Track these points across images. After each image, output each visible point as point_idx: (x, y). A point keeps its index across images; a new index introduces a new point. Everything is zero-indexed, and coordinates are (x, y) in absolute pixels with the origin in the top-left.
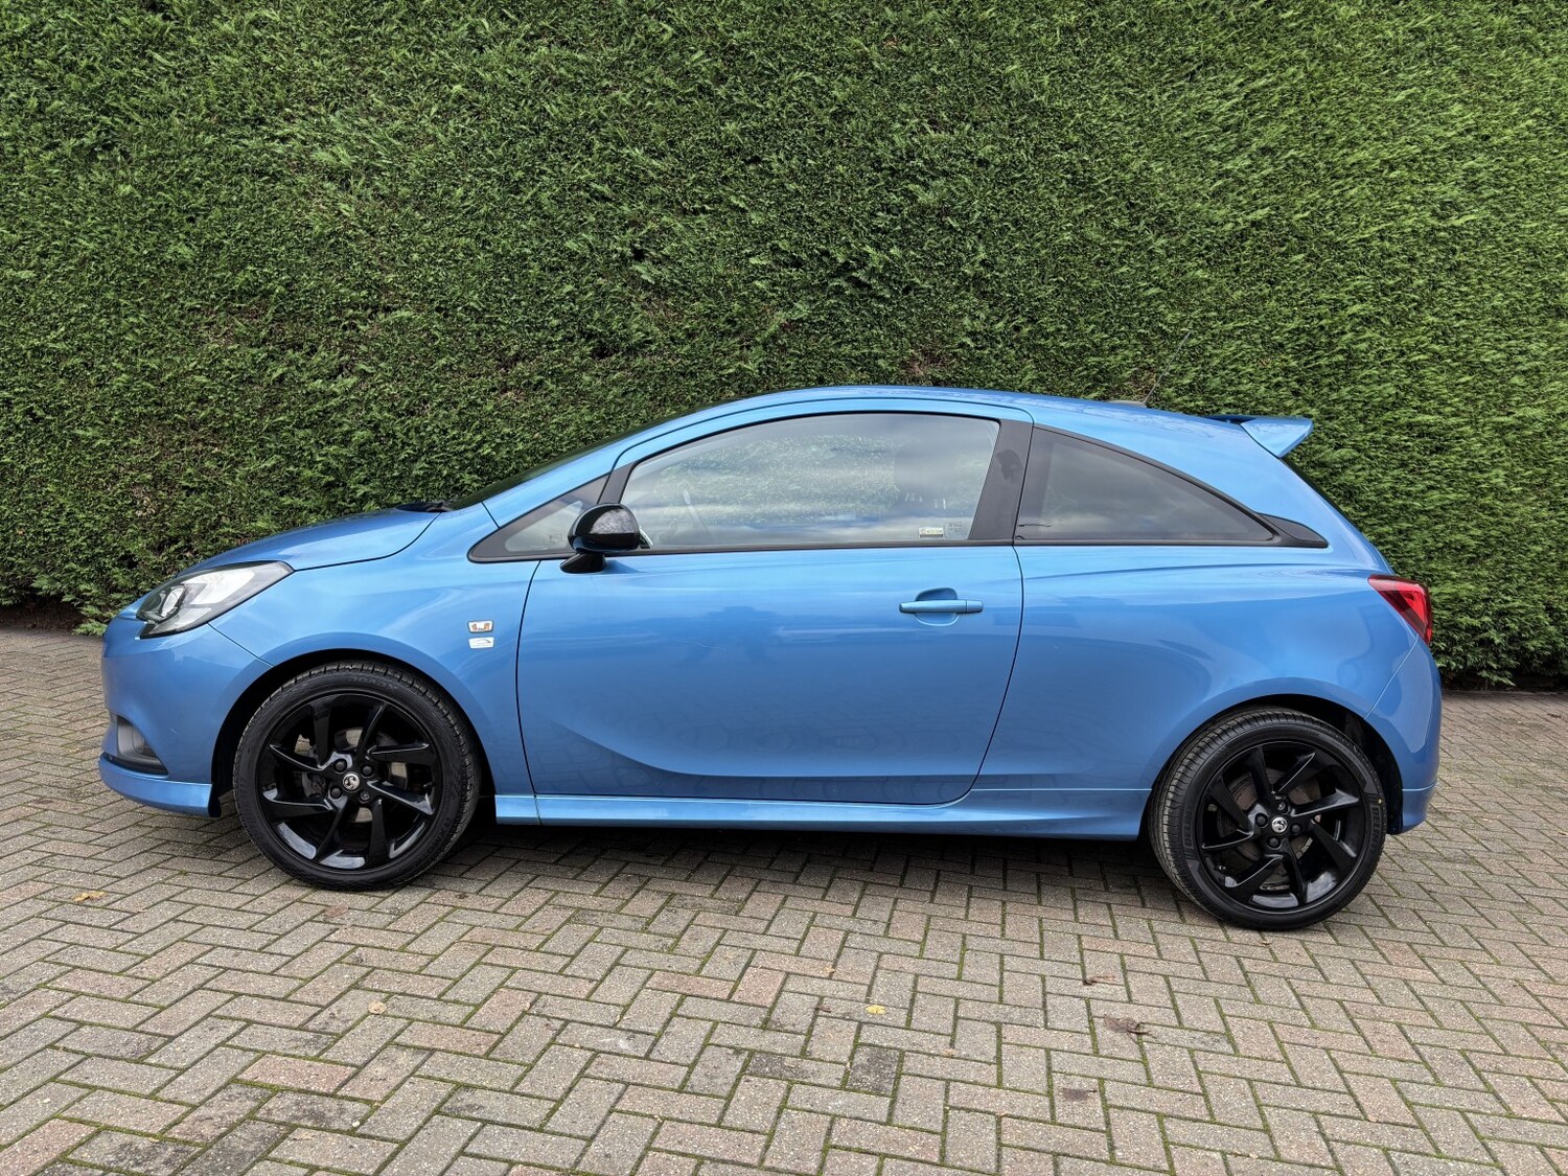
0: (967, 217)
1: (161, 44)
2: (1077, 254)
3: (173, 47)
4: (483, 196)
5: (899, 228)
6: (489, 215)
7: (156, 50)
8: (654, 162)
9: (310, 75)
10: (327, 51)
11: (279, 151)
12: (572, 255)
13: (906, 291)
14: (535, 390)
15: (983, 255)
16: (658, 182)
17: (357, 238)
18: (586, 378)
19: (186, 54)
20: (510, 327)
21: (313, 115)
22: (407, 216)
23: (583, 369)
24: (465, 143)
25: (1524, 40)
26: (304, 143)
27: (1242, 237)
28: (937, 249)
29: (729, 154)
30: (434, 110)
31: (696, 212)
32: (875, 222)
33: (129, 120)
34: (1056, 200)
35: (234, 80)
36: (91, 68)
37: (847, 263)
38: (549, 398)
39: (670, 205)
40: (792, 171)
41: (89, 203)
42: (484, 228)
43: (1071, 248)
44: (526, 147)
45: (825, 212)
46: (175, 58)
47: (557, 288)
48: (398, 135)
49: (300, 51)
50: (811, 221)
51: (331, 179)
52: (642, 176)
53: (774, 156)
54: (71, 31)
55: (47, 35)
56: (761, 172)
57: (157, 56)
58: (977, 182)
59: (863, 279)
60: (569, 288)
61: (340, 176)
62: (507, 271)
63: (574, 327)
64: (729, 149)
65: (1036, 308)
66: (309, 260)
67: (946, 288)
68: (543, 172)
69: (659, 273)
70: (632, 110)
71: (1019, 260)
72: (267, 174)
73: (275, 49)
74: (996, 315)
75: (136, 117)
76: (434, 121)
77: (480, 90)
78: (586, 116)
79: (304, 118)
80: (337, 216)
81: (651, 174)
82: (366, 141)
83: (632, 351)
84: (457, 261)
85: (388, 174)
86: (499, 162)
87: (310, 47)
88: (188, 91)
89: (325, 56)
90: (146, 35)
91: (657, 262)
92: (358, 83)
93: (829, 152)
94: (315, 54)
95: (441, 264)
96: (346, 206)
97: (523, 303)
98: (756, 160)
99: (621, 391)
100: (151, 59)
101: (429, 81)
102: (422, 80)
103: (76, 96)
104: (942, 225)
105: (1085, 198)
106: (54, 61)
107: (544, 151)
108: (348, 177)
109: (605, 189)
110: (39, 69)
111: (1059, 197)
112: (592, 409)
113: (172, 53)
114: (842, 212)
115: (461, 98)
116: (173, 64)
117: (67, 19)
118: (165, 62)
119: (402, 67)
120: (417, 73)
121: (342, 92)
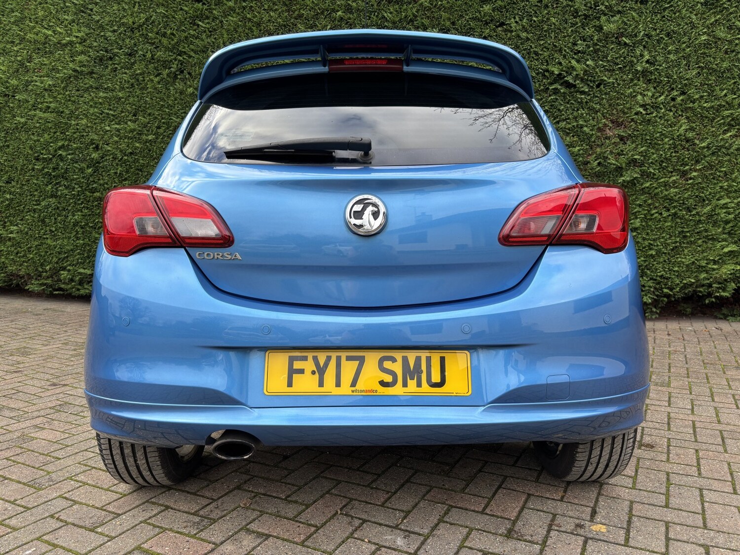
0: (636, 36)
1: (202, 17)
2: (711, 48)
3: (208, 18)
5: (592, 49)
7: (200, 21)
9: (269, 20)
10: (276, 7)
13: (598, 86)
15: (647, 57)
19: (213, 20)
28: (616, 58)
29: (487, 23)
32: (576, 48)
33: (190, 57)
34: (694, 17)
35: (235, 29)
36: (172, 34)
37: (560, 74)
40: (524, 27)
41: (176, 100)
43: (707, 45)
45: (545, 47)
46: (208, 23)
49: (264, 10)
50: (536, 53)
53: (513, 20)
55: (153, 22)
56: (506, 31)
57: (200, 23)
58: (640, 14)
59: (571, 81)
64: (486, 21)
65: (686, 85)
67: (624, 81)
70: (431, 9)
71: (672, 57)
73: (253, 11)
74: (659, 92)
75: (192, 54)
77: (351, 13)
78: (406, 17)
87: (269, 7)
88: (215, 38)
89: (276, 10)
90: (195, 14)
92: (292, 21)
93: (546, 12)
94: (271, 9)
98: (502, 24)
100: (198, 25)
102: (322, 13)
103: (167, 49)
104: (619, 44)
105: (714, 13)
106: (157, 33)
110: (151, 39)
111: (696, 15)
113: (207, 21)
114: (555, 46)
115: (342, 18)
116: (208, 26)
117: (161, 13)
118: (204, 25)
119: (312, 8)
120: (320, 9)
121: (285, 26)
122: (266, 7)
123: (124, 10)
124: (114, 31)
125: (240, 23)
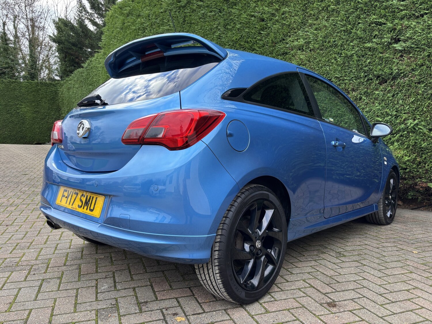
1: (263, 29)
3: (266, 28)
6: (342, 45)
7: (263, 31)
8: (402, 3)
9: (295, 22)
11: (287, 46)
12: (370, 49)
14: (359, 101)
16: (404, 10)
18: (377, 92)
20: (349, 80)
21: (296, 33)
22: (318, 53)
23: (377, 89)
24: (334, 23)
26: (293, 41)
30: (326, 17)
31: (422, 16)
35: (277, 31)
38: (364, 103)
39: (410, 17)
42: (341, 49)
44: (354, 16)
46: (266, 31)
47: (365, 62)
48: (316, 30)
51: (300, 49)
52: (396, 10)
54: (248, 33)
57: (262, 32)
60: (369, 61)
62: (348, 61)
63: (372, 75)
68: (359, 23)
69: (404, 45)
72: (285, 54)
75: (257, 49)
76: (326, 21)
79: (293, 35)
80: (300, 60)
81: (402, 8)
82: (308, 35)
83: (394, 78)
84: (332, 63)
85: (313, 42)
86: (344, 25)
88: (269, 39)
90: (261, 28)
91: (405, 41)
92: (307, 18)
94: (296, 15)
95: (328, 65)
96: (303, 56)
97: (353, 71)
99: (392, 95)
100: (262, 34)
101: (325, 8)
106: (245, 42)
107: (359, 15)
108: (303, 47)
109: (382, 20)
112: (379, 104)
113: (266, 30)
116: (265, 33)
117: (246, 31)
118: (264, 33)
121: (302, 23)
122: (293, 15)
123: (234, 34)
124: (230, 45)
125: (280, 27)
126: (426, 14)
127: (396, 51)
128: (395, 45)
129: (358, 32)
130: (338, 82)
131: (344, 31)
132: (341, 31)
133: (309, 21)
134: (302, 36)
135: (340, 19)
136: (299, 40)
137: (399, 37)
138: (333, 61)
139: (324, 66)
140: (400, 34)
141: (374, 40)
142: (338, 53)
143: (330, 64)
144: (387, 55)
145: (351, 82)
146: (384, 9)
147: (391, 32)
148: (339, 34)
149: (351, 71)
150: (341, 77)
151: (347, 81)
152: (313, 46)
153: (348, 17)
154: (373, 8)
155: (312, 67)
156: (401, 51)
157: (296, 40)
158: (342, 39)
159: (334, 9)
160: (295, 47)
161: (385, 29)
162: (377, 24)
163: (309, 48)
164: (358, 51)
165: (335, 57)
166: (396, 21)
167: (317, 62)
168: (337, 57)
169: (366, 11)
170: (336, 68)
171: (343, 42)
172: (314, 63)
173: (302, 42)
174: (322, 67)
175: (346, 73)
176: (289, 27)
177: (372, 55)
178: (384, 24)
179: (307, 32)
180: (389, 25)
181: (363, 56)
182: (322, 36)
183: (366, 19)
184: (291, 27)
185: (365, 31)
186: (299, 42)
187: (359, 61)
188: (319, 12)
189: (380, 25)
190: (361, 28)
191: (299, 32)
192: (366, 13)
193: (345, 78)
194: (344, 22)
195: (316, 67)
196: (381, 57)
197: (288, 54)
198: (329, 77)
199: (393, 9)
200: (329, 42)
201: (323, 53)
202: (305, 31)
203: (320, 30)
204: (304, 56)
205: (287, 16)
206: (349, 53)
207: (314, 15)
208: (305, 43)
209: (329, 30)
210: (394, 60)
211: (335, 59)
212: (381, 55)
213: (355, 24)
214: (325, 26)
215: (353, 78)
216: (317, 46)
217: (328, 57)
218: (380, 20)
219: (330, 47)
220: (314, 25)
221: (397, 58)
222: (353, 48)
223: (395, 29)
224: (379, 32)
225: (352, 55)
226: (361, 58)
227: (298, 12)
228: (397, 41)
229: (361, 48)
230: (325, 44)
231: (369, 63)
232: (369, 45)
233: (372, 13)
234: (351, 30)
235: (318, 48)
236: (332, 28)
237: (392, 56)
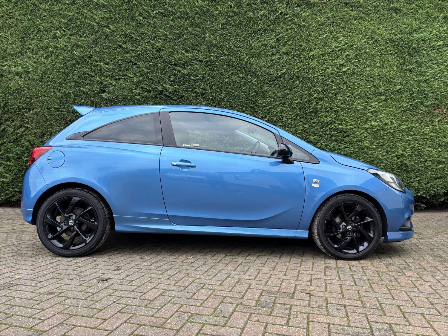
0: (197, 76)
2: (231, 85)
4: (59, 77)
5: (178, 80)
6: (60, 83)
8: (106, 66)
9: (12, 49)
10: (16, 42)
11: (3, 69)
12: (84, 92)
13: (181, 97)
15: (202, 87)
16: (108, 71)
17: (24, 91)
21: (13, 59)
22: (38, 84)
24: (53, 64)
25: (362, 18)
26: (10, 66)
27: (280, 77)
28: (189, 86)
29: (128, 63)
30: (45, 55)
31: (119, 79)
32: (170, 79)
37: (162, 91)
39: (112, 77)
40: (146, 66)
42: (59, 86)
43: (229, 83)
44: (70, 64)
45: (156, 77)
48: (35, 63)
50: (152, 79)
51: (17, 75)
52: (103, 70)
53: (141, 63)
56: (137, 67)
58: (200, 66)
59: (168, 94)
60: (83, 101)
61: (19, 74)
62: (66, 97)
64: (127, 61)
65: (219, 101)
66: (11, 97)
67: (193, 96)
68: (75, 70)
69: (109, 96)
70: (100, 53)
71: (213, 87)
74: (208, 103)
76: (45, 59)
77: (57, 50)
78: (86, 55)
79: (10, 60)
80: (18, 85)
81: (106, 69)
82: (26, 65)
84: (52, 95)
85: (32, 73)
86: (63, 68)
87: (12, 42)
89: (16, 44)
91: (109, 93)
92: (25, 50)
93: (157, 61)
94: (13, 43)
95: (47, 96)
96: (21, 82)
97: (71, 106)
98: (136, 64)
101: (44, 48)
102: (42, 48)
104: (190, 79)
105: (232, 69)
107: (75, 64)
108: (21, 74)
109: (93, 74)
111: (224, 69)
114: (161, 77)
119: (36, 45)
120: (40, 46)
121: (20, 53)
122: (11, 42)
126: (122, 79)
127: (102, 98)
128: (102, 94)
129: (75, 77)
130: (57, 113)
131: (63, 72)
132: (60, 72)
133: (28, 53)
134: (21, 64)
135: (58, 62)
136: (17, 67)
137: (105, 89)
138: (52, 94)
139: (44, 96)
140: (106, 87)
141: (87, 87)
142: (57, 88)
143: (50, 96)
144: (97, 100)
145: (69, 114)
146: (94, 66)
147: (99, 84)
148: (58, 74)
149: (69, 105)
150: (60, 108)
151: (65, 113)
152: (33, 76)
153: (66, 63)
154: (86, 63)
155: (31, 94)
156: (106, 99)
157: (13, 65)
158: (61, 78)
159: (52, 52)
160: (12, 72)
161: (95, 80)
162: (89, 76)
163: (27, 77)
164: (74, 91)
165: (54, 92)
166: (103, 78)
167: (36, 91)
168: (56, 91)
169: (80, 63)
170: (55, 100)
171: (62, 81)
172: (33, 91)
173: (20, 69)
174: (41, 96)
175: (64, 106)
176: (5, 52)
177: (85, 97)
178: (94, 77)
179: (25, 62)
180: (98, 79)
181: (79, 96)
182: (41, 70)
183: (81, 69)
184: (7, 52)
185: (80, 78)
186: (18, 69)
187: (75, 99)
188: (38, 49)
189: (91, 77)
190: (77, 74)
191: (17, 60)
192: (80, 64)
193: (64, 110)
194: (62, 65)
195: (35, 95)
196: (92, 100)
197: (3, 76)
198: (48, 106)
199: (101, 68)
200: (48, 77)
201: (43, 85)
202: (24, 61)
203: (39, 64)
204: (23, 83)
205: (2, 41)
206: (67, 92)
207: (32, 50)
208: (24, 71)
209: (48, 68)
210: (102, 105)
211: (55, 93)
212: (92, 99)
213: (71, 69)
214: (44, 63)
215: (70, 111)
216: (36, 77)
217: (48, 89)
218: (91, 74)
219: (49, 81)
220: (34, 58)
221: (103, 104)
222: (70, 88)
223: (102, 83)
224: (91, 82)
225: (70, 93)
226: (77, 97)
227: (15, 41)
228: (104, 91)
229: (77, 90)
230: (44, 78)
231: (83, 102)
232: (83, 89)
233: (85, 66)
234: (69, 74)
235: (37, 80)
236: (51, 67)
237: (100, 101)
